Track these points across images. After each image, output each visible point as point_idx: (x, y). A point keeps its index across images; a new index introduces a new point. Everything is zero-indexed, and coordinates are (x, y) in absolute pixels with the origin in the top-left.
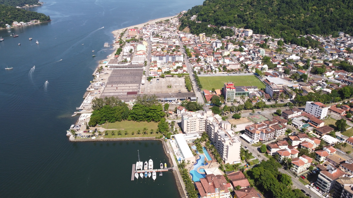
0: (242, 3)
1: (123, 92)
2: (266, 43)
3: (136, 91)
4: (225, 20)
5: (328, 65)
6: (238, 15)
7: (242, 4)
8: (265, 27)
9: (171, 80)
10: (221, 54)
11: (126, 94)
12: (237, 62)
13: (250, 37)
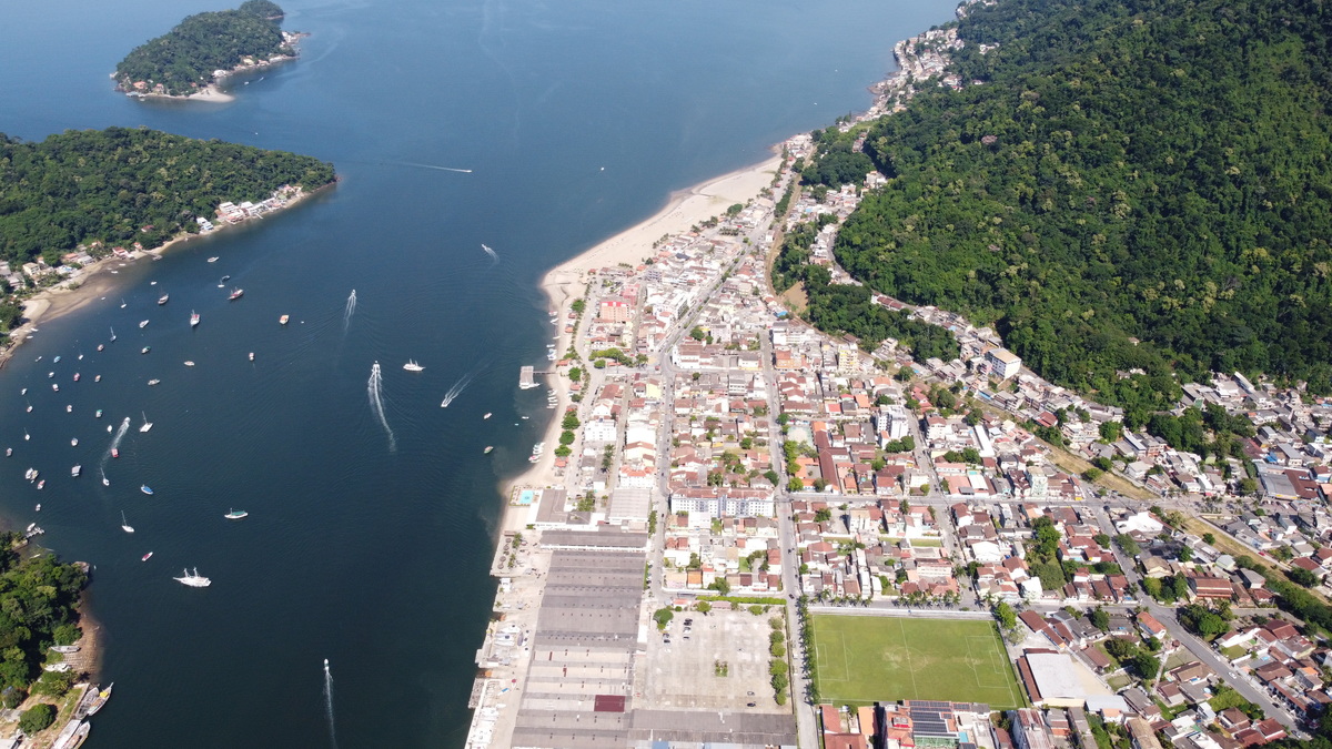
0: (997, 215)
1: (583, 697)
2: (1059, 425)
3: (621, 693)
4: (931, 284)
5: (1247, 584)
6: (980, 274)
7: (998, 220)
8: (1064, 355)
9: (727, 627)
10: (900, 479)
11: (591, 705)
12: (946, 532)
13: (1009, 383)
